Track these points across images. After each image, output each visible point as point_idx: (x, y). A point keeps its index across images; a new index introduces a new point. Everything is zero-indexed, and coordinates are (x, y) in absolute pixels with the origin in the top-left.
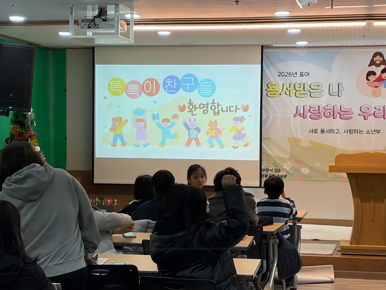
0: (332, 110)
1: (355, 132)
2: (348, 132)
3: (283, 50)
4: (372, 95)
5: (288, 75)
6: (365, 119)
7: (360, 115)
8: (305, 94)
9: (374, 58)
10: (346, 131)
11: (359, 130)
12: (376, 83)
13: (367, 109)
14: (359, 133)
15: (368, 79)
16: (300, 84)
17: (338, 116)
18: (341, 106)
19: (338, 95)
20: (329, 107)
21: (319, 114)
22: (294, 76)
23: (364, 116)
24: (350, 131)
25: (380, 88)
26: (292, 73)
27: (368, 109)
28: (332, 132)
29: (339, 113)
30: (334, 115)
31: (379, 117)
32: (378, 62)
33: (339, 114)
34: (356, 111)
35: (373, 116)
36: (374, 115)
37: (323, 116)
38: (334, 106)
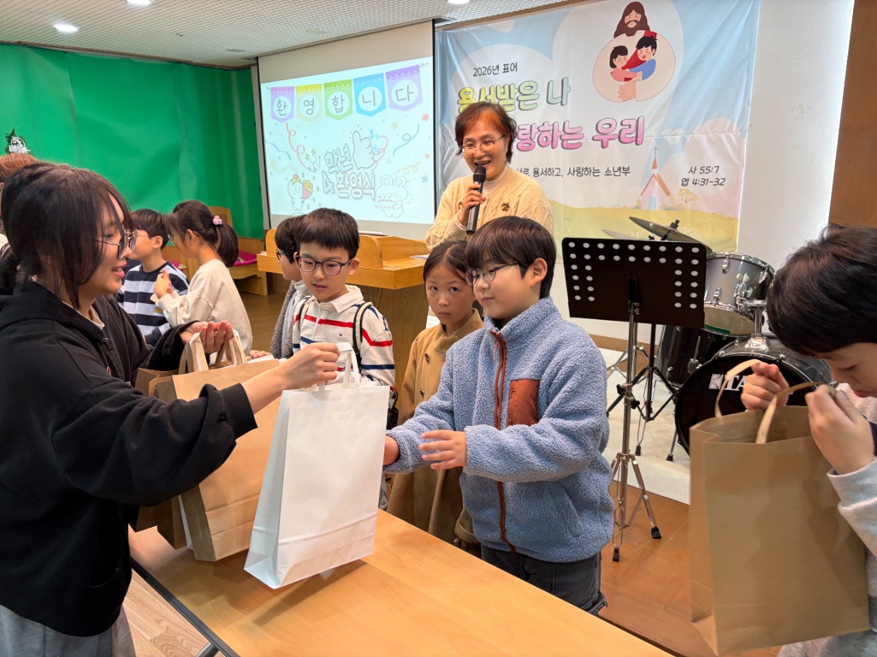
0: (551, 132)
1: (586, 172)
2: (576, 173)
3: (479, 27)
4: (620, 97)
5: (486, 72)
6: (603, 147)
7: (595, 138)
8: (512, 105)
9: (626, 18)
10: (572, 171)
11: (592, 169)
12: (628, 70)
13: (608, 126)
14: (592, 174)
15: (613, 65)
16: (504, 87)
17: (560, 142)
18: (564, 124)
19: (561, 102)
20: (546, 127)
21: (529, 141)
22: (496, 72)
23: (602, 141)
24: (579, 172)
25: (635, 82)
26: (491, 68)
27: (610, 125)
28: (550, 173)
29: (561, 136)
30: (552, 141)
31: (628, 140)
32: (632, 25)
33: (561, 139)
34: (590, 132)
35: (617, 140)
36: (619, 138)
37: (537, 143)
38: (553, 125)
